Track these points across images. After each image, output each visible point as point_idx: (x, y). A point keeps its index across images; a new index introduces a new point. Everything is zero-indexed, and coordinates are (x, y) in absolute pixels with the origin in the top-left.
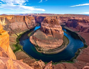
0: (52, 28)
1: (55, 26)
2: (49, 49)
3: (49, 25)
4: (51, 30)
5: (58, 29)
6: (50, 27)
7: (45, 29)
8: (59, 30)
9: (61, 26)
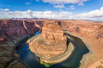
0: (54, 34)
1: (58, 31)
5: (60, 34)
6: (51, 32)
9: (63, 31)
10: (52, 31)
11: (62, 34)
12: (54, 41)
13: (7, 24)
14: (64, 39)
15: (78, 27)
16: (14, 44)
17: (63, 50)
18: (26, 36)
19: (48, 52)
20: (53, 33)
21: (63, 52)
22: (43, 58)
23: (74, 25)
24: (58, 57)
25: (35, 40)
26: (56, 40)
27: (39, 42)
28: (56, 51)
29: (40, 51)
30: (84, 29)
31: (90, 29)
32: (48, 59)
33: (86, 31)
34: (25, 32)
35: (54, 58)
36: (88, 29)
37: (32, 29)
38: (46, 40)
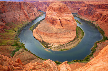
0: (61, 18)
1: (65, 14)
2: (59, 44)
3: (56, 14)
4: (59, 19)
5: (69, 18)
6: (57, 16)
7: (53, 19)
8: (70, 20)
9: (72, 14)
10: (58, 14)
11: (72, 18)
12: (62, 27)
13: (1, 7)
14: (73, 24)
15: (92, 8)
16: (16, 32)
17: (72, 37)
18: (27, 23)
19: (54, 40)
20: (59, 17)
21: (72, 39)
22: (50, 46)
23: (87, 6)
24: (66, 45)
25: (38, 27)
26: (63, 25)
27: (44, 29)
28: (64, 38)
29: (46, 39)
30: (99, 11)
31: (107, 11)
32: (55, 47)
33: (102, 13)
34: (25, 17)
35: (62, 45)
36: (104, 10)
37: (33, 14)
38: (51, 26)
